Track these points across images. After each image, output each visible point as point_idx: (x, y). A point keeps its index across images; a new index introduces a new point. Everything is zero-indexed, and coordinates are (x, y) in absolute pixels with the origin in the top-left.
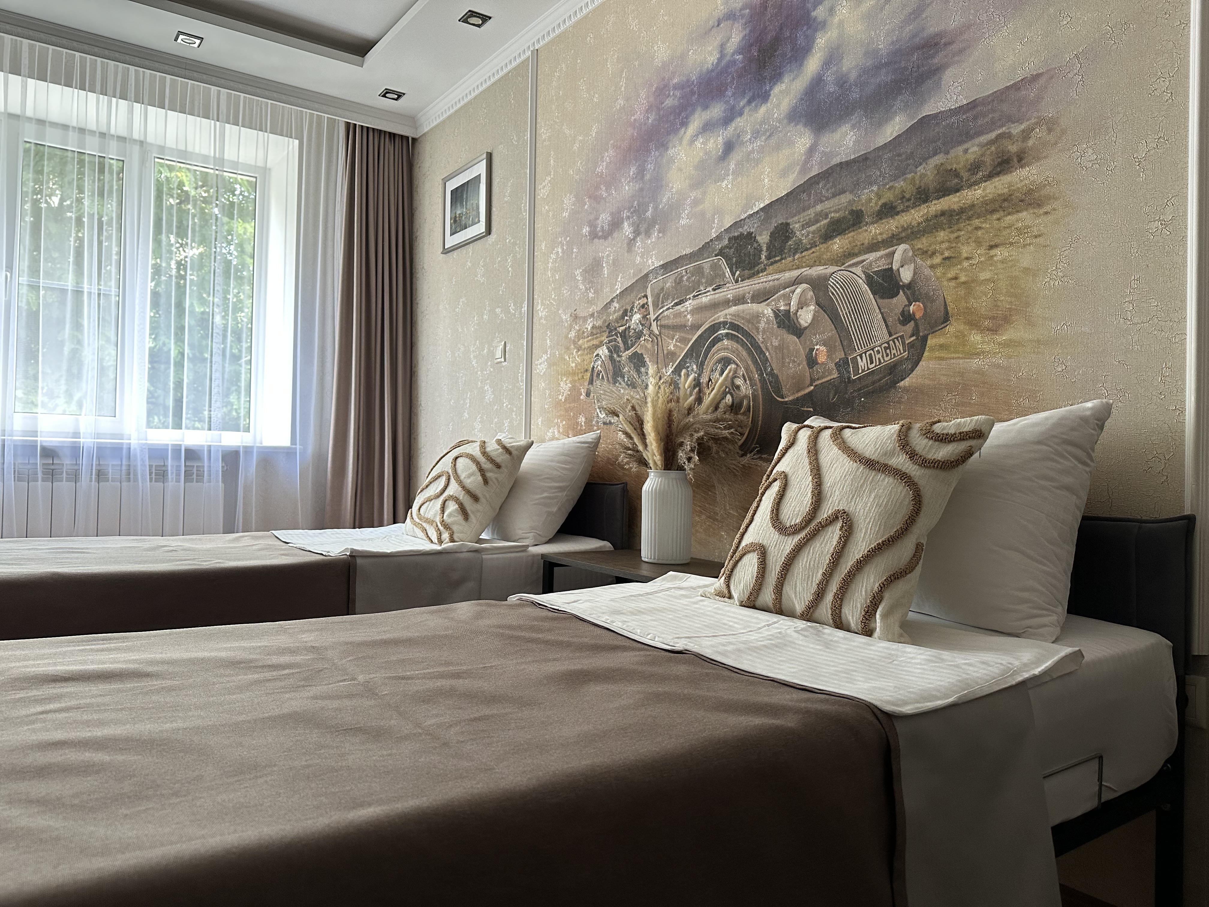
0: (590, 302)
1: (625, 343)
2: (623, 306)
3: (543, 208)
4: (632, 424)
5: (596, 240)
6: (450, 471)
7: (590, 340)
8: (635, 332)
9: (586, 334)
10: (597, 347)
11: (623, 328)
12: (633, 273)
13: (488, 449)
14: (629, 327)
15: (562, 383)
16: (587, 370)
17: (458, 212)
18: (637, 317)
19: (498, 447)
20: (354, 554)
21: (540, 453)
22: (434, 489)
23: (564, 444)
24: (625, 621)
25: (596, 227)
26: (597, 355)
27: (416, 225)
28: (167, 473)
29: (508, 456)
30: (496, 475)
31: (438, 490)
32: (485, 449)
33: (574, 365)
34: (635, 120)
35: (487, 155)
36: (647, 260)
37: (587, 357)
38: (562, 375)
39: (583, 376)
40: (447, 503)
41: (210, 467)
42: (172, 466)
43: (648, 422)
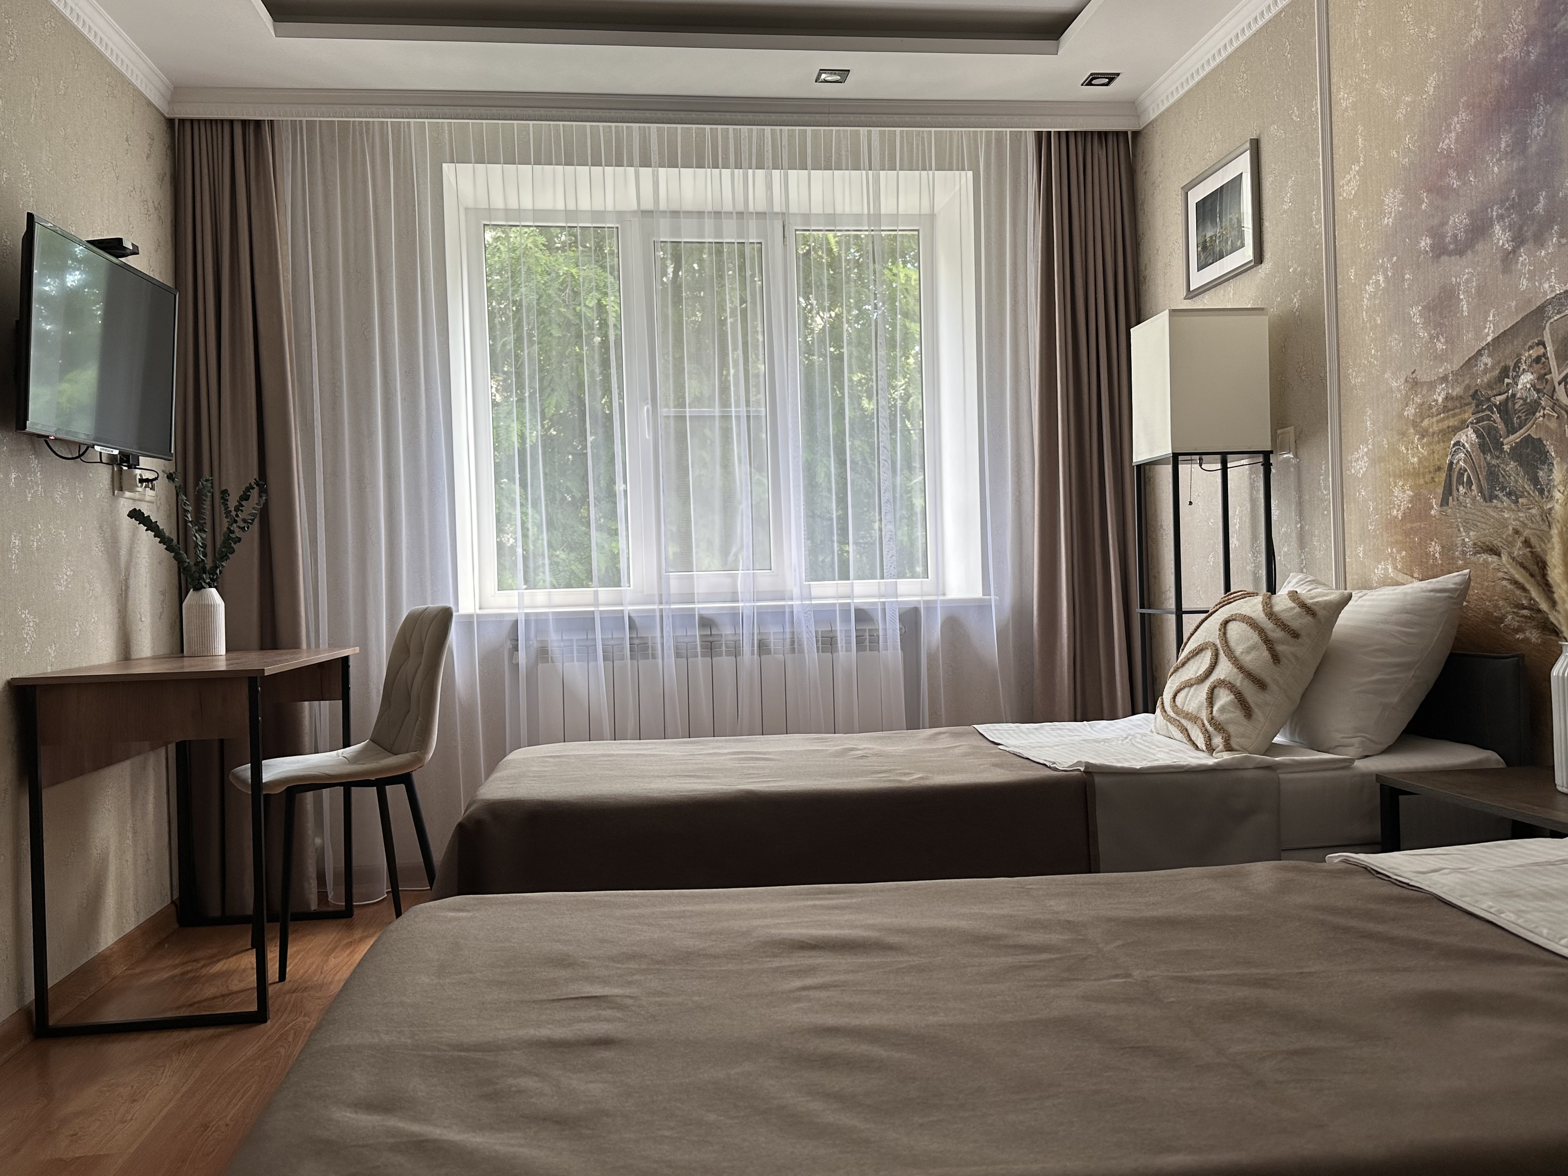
0: (1439, 358)
1: (1507, 421)
2: (1499, 362)
3: (1348, 215)
4: (1525, 568)
5: (1445, 259)
6: (1218, 642)
7: (1443, 420)
8: (1525, 403)
9: (1434, 410)
10: (1456, 430)
11: (1504, 396)
12: (1516, 306)
13: (1277, 609)
14: (1514, 395)
15: (1396, 492)
16: (1439, 469)
17: (1209, 234)
18: (1526, 379)
19: (1293, 605)
20: (1090, 770)
21: (1365, 609)
22: (1195, 668)
23: (1406, 594)
24: (1523, 911)
25: (1443, 236)
26: (1457, 443)
27: (1144, 259)
28: (837, 640)
29: (1310, 618)
30: (1292, 649)
31: (1201, 672)
32: (1271, 607)
33: (1416, 459)
34: (1505, 59)
35: (1251, 144)
36: (1540, 284)
37: (1438, 447)
38: (1395, 476)
39: (1432, 478)
40: (1216, 691)
41: (885, 629)
42: (841, 631)
43: (1555, 567)
